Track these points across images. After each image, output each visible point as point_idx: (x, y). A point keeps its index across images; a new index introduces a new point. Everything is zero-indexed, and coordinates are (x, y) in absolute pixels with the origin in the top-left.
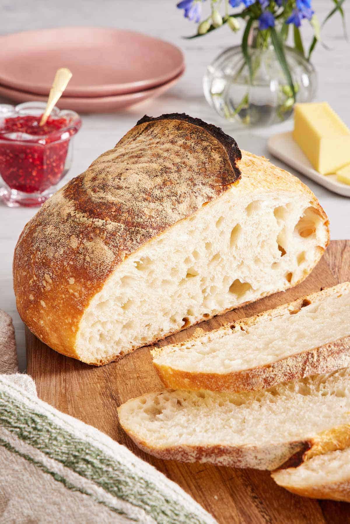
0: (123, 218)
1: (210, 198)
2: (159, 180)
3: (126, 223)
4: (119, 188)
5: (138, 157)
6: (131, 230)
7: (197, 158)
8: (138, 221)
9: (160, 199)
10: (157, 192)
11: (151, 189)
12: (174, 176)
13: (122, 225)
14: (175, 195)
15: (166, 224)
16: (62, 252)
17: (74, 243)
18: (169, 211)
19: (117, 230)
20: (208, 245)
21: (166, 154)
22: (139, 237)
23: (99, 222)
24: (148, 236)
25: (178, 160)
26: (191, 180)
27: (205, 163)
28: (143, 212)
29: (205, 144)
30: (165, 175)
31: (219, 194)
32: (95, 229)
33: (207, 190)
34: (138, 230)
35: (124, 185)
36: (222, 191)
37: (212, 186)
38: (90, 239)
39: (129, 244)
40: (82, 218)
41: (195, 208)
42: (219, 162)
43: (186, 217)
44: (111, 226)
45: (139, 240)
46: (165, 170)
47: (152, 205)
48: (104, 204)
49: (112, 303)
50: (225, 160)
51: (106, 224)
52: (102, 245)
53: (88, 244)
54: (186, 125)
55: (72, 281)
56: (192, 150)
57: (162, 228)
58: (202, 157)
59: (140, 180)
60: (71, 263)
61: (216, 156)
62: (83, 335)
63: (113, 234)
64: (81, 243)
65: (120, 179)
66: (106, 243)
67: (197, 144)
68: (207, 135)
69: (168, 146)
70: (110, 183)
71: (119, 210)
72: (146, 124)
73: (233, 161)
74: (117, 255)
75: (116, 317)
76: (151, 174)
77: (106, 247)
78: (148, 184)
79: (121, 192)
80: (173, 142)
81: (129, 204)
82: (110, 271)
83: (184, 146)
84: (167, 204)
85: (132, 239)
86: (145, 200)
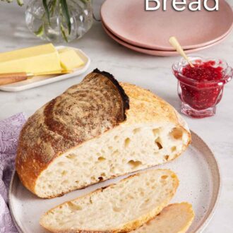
1: (108, 128)
2: (87, 114)
3: (64, 136)
4: (67, 114)
5: (83, 96)
6: (65, 140)
7: (109, 104)
8: (70, 136)
9: (84, 125)
10: (84, 121)
11: (82, 118)
12: (95, 112)
14: (92, 124)
15: (83, 140)
16: (33, 145)
17: (39, 141)
18: (87, 133)
19: (60, 139)
20: (110, 148)
21: (95, 98)
22: (69, 145)
23: (52, 133)
24: (73, 145)
25: (100, 103)
26: (103, 116)
27: (112, 108)
28: (74, 131)
29: (115, 96)
30: (91, 111)
32: (50, 136)
33: (108, 124)
34: (69, 141)
35: (70, 113)
37: (111, 122)
38: (46, 142)
39: (63, 148)
40: (45, 128)
41: (100, 133)
42: (118, 109)
43: (94, 137)
44: (57, 136)
45: (68, 147)
46: (92, 108)
47: (79, 128)
48: (58, 123)
49: (54, 173)
50: (121, 109)
51: (55, 135)
52: (50, 146)
53: (45, 144)
54: (110, 82)
55: (34, 161)
56: (108, 99)
57: (80, 142)
58: (112, 104)
59: (78, 112)
60: (36, 152)
61: (118, 105)
62: (39, 186)
63: (57, 141)
64: (42, 142)
65: (69, 109)
66: (52, 146)
67: (112, 95)
68: (117, 91)
69: (98, 92)
70: (64, 111)
71: (62, 128)
72: (95, 74)
73: (124, 110)
74: (56, 153)
75: (57, 178)
76: (85, 109)
77: (51, 148)
78: (81, 115)
79: (67, 117)
80: (101, 91)
81: (68, 126)
82: (51, 161)
83: (106, 95)
84: (87, 128)
86: (77, 124)
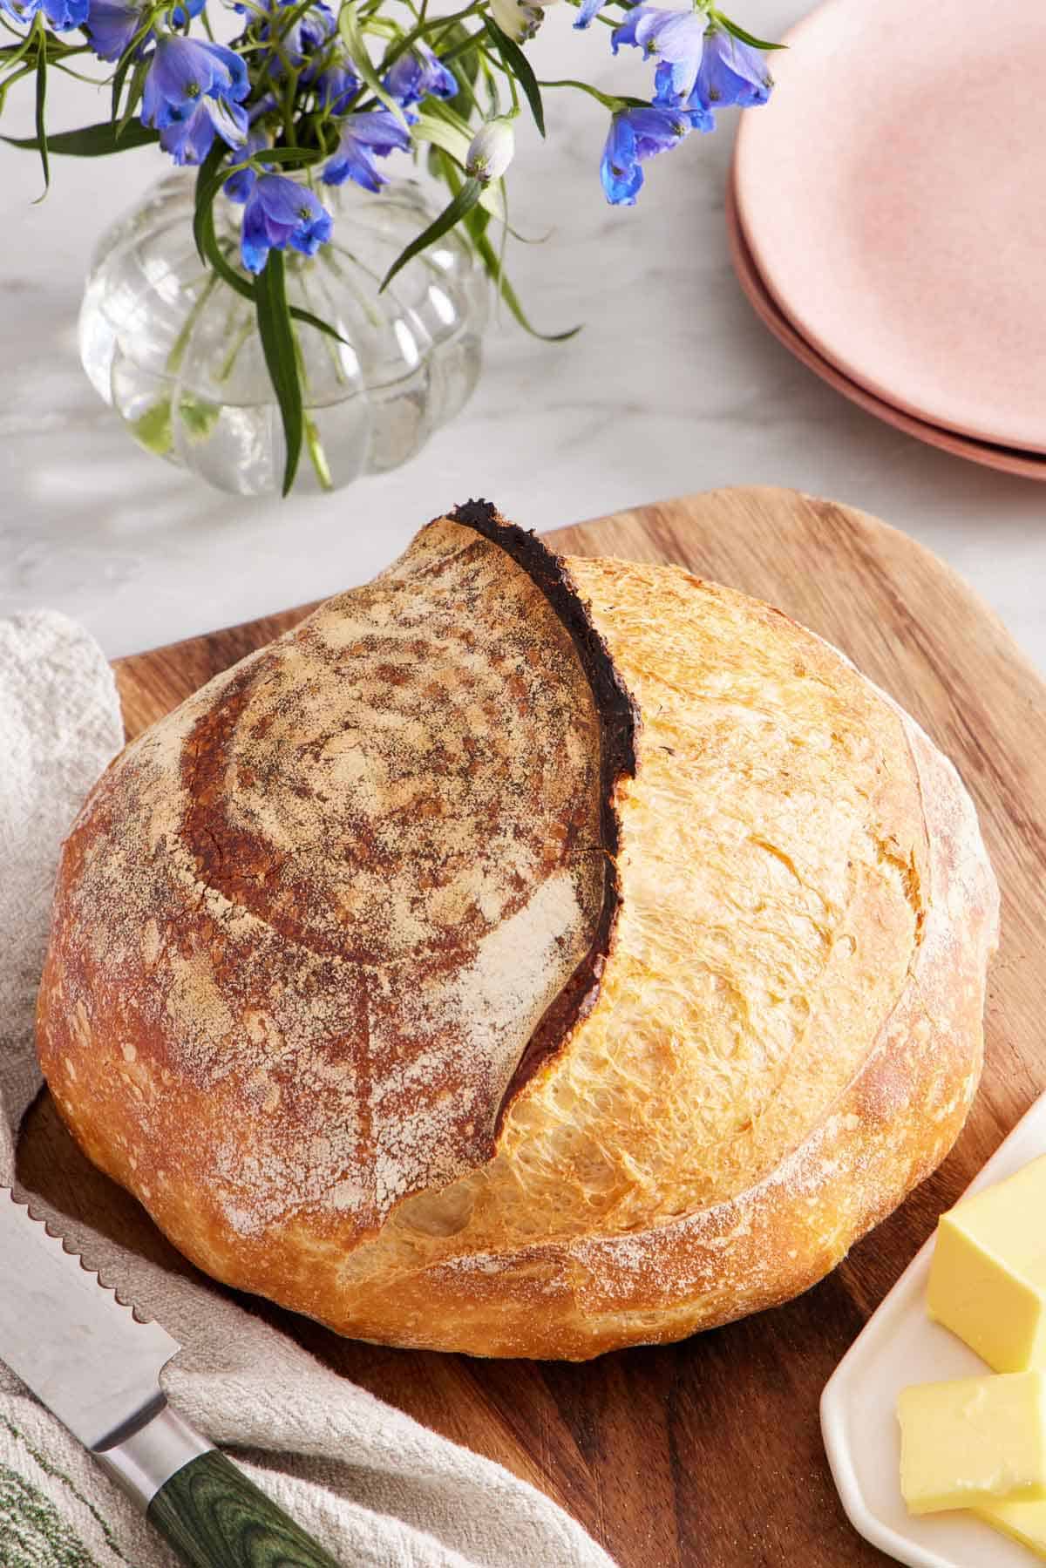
0: (278, 906)
1: (521, 883)
2: (405, 793)
3: (282, 924)
4: (304, 791)
5: (398, 677)
6: (289, 949)
7: (530, 735)
8: (313, 924)
9: (390, 862)
10: (390, 835)
11: (378, 819)
12: (452, 787)
13: (270, 928)
16: (120, 960)
17: (151, 944)
18: (402, 906)
19: (253, 941)
22: (303, 975)
23: (218, 905)
25: (481, 729)
26: (492, 809)
27: (542, 760)
28: (335, 895)
29: (562, 695)
30: (430, 776)
31: (546, 874)
32: (206, 919)
33: (521, 856)
34: (305, 954)
35: (318, 784)
36: (557, 864)
37: (538, 846)
38: (186, 951)
39: (275, 990)
40: (184, 868)
42: (576, 772)
44: (244, 923)
45: (301, 985)
46: (437, 760)
47: (364, 879)
48: (249, 839)
50: (590, 770)
51: (233, 917)
52: (207, 979)
53: (179, 966)
54: (541, 607)
55: (130, 1052)
56: (528, 704)
58: (544, 736)
59: (361, 779)
60: (134, 1002)
61: (575, 750)
63: (242, 952)
64: (165, 953)
65: (316, 757)
66: (218, 978)
67: (546, 685)
68: (575, 666)
69: (479, 663)
70: (288, 764)
71: (273, 877)
73: (608, 780)
74: (239, 1019)
76: (397, 763)
78: (377, 799)
79: (301, 808)
80: (495, 656)
81: (305, 862)
83: (515, 682)
84: (403, 884)
85: (284, 978)
